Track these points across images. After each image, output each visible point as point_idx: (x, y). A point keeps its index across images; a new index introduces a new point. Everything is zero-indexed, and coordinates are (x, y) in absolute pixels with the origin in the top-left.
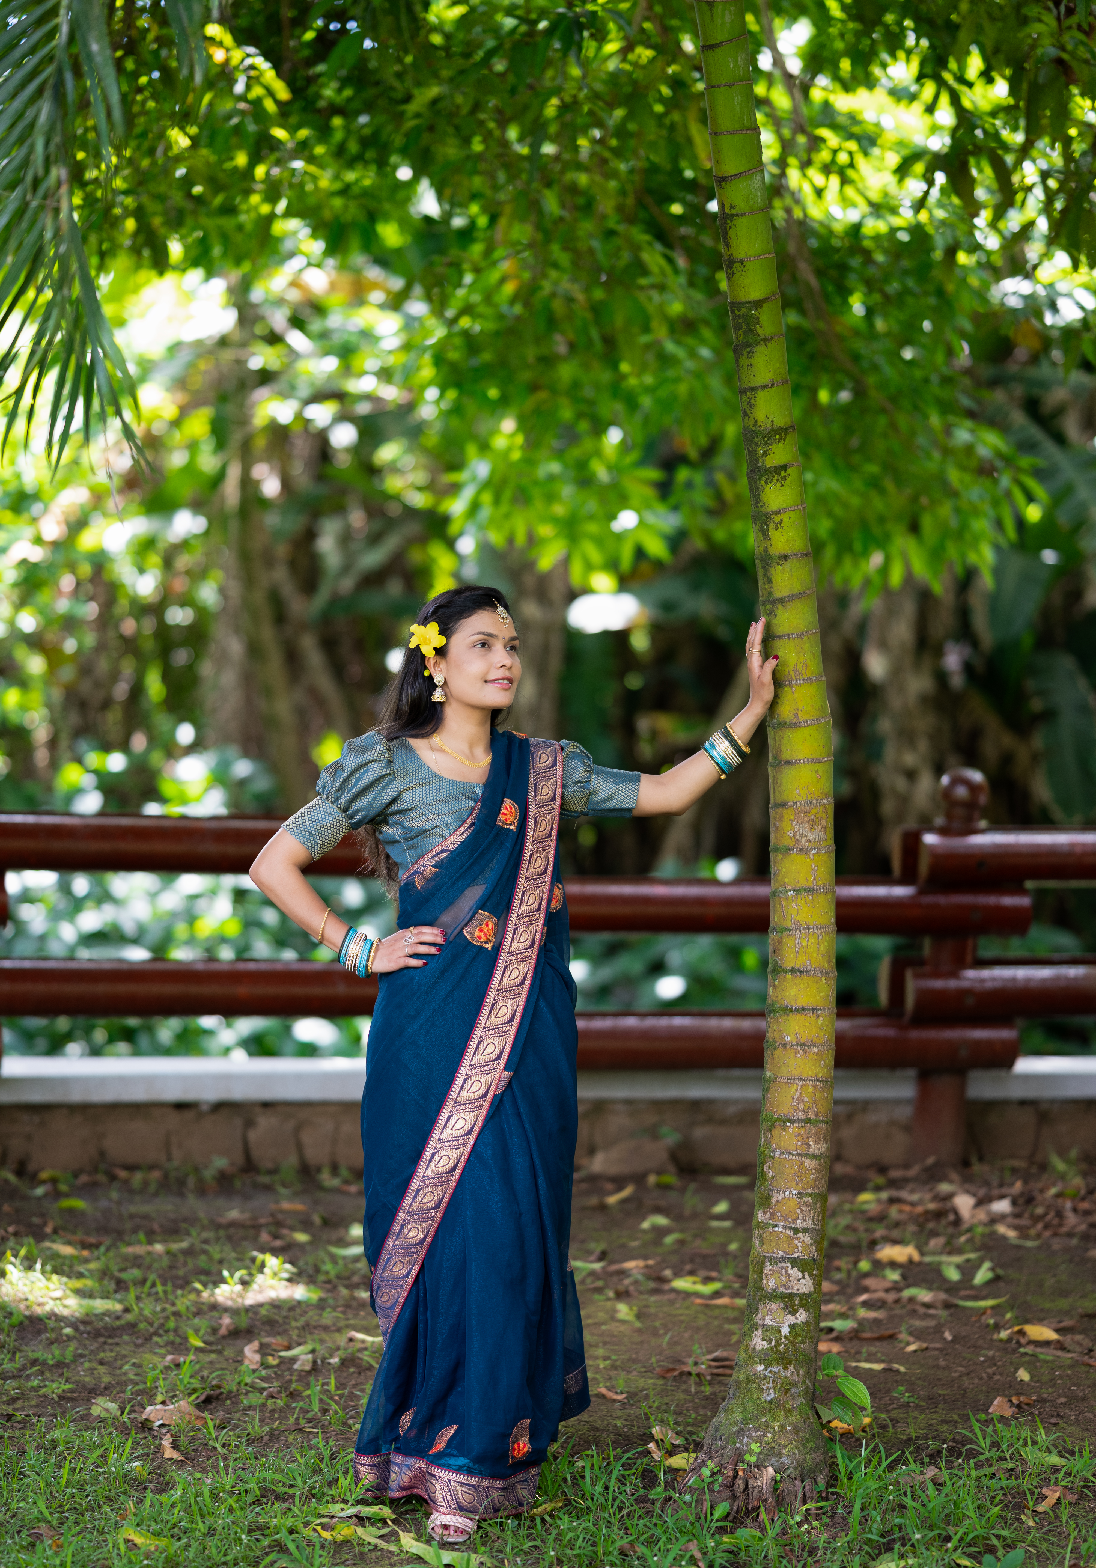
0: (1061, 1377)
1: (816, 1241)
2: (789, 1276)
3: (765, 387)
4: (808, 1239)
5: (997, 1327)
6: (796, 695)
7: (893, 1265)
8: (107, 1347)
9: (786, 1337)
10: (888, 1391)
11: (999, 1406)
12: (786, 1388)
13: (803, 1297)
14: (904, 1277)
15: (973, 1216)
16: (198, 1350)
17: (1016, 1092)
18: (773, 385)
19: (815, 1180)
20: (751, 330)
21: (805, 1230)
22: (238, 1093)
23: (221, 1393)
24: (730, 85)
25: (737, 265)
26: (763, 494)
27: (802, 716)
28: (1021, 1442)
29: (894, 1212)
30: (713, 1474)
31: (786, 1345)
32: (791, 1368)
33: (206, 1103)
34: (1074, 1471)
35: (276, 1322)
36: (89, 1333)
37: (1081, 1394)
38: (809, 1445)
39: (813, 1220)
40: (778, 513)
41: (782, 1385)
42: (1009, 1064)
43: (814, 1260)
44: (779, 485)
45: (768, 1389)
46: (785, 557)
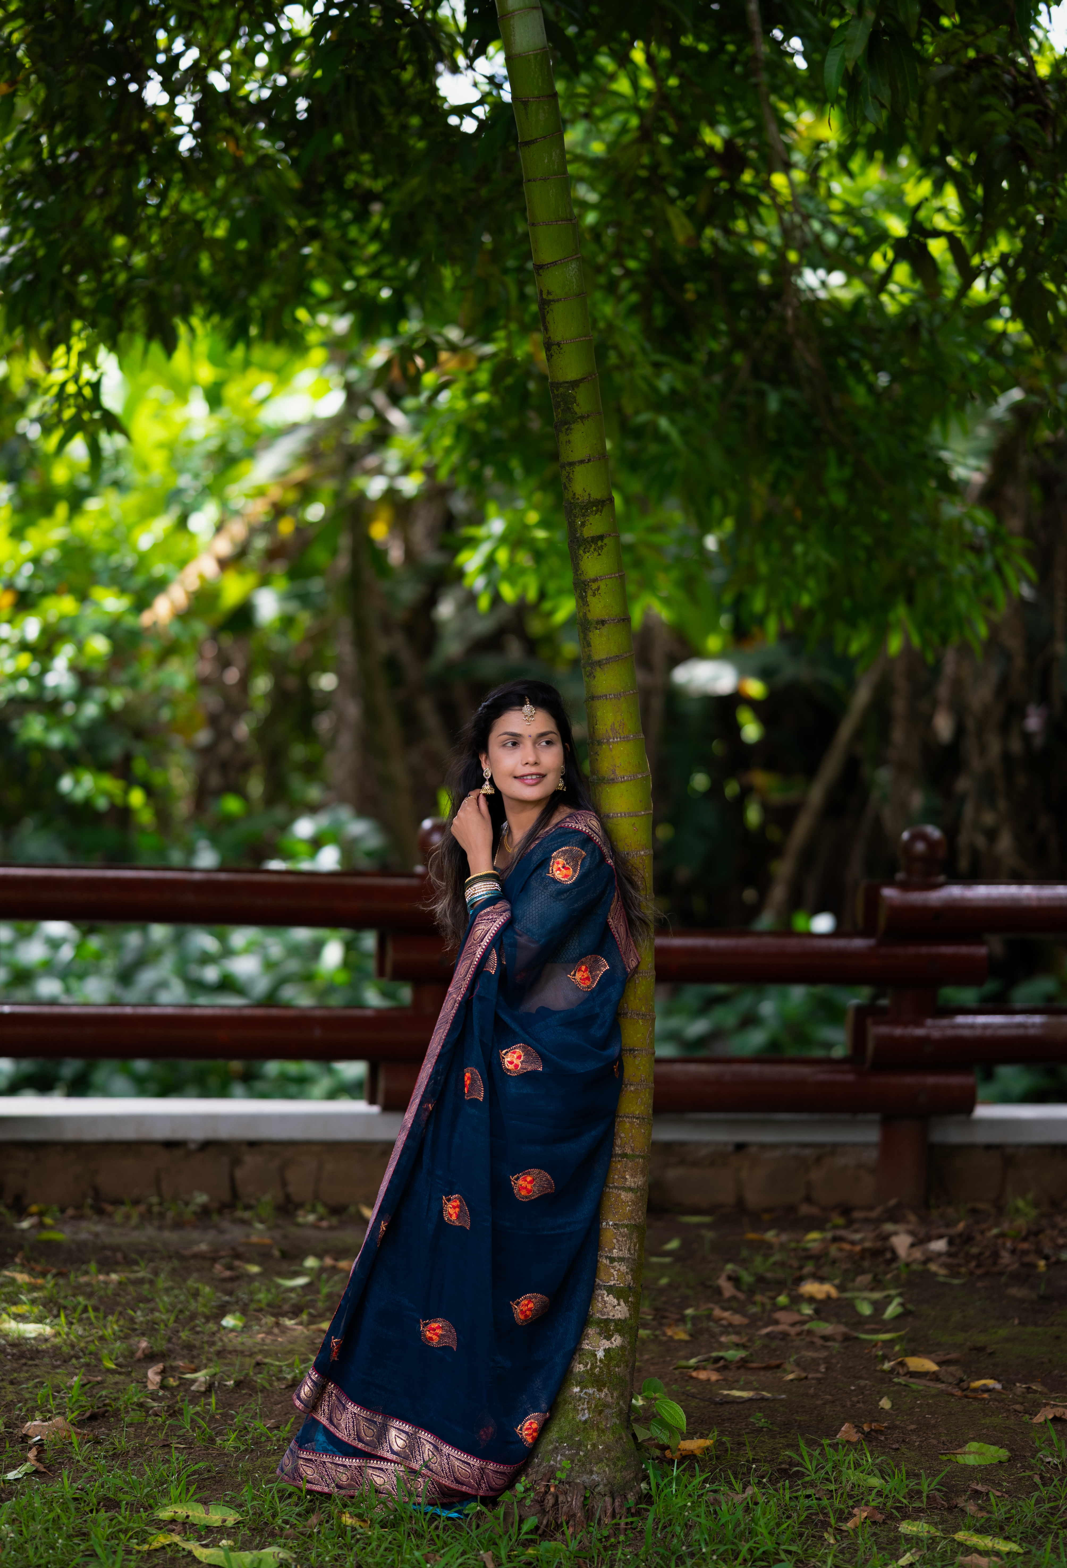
0: (921, 1406)
1: (632, 1270)
2: (605, 1302)
3: (582, 462)
4: (623, 1268)
5: (885, 1358)
6: (614, 752)
7: (811, 1299)
8: (25, 1368)
9: (601, 1361)
10: (747, 1417)
11: (847, 1432)
12: (600, 1409)
13: (618, 1323)
14: (817, 1311)
15: (909, 1255)
16: (109, 1371)
17: (981, 1137)
18: (589, 460)
19: (632, 1211)
20: (569, 409)
21: (621, 1259)
22: (224, 1133)
23: (107, 1411)
24: (545, 179)
25: (554, 347)
26: (581, 563)
27: (619, 773)
28: (846, 1464)
29: (833, 1251)
30: (527, 1490)
31: (601, 1368)
32: (606, 1390)
33: (194, 1141)
34: (886, 1492)
35: (194, 1346)
36: (13, 1355)
37: (933, 1422)
38: (620, 1464)
39: (629, 1250)
40: (595, 580)
41: (596, 1406)
42: (970, 1110)
43: (630, 1288)
44: (596, 554)
45: (583, 1409)
46: (603, 622)
